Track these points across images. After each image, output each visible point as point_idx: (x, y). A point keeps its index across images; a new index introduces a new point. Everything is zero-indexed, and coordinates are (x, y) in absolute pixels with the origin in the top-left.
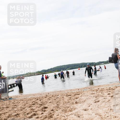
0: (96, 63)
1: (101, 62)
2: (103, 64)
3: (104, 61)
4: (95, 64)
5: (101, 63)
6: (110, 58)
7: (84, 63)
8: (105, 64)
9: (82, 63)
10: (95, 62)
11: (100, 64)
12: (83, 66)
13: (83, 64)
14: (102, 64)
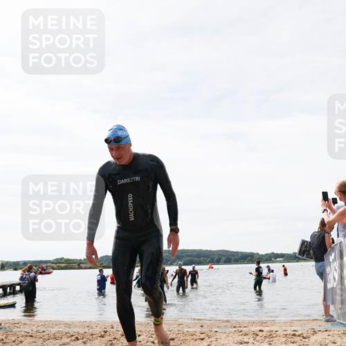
0: (262, 255)
1: (277, 254)
2: (280, 262)
3: (284, 252)
4: (258, 257)
5: (275, 259)
6: (303, 242)
7: (227, 251)
8: (288, 262)
9: (220, 251)
10: (258, 254)
11: (273, 259)
12: (224, 258)
13: (225, 253)
14: (278, 259)
